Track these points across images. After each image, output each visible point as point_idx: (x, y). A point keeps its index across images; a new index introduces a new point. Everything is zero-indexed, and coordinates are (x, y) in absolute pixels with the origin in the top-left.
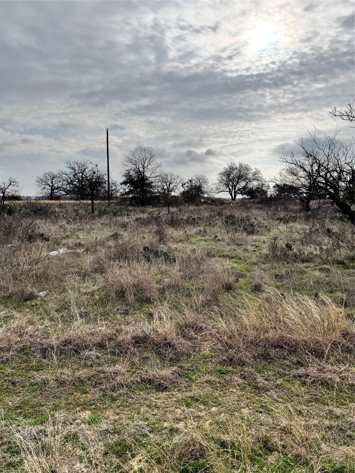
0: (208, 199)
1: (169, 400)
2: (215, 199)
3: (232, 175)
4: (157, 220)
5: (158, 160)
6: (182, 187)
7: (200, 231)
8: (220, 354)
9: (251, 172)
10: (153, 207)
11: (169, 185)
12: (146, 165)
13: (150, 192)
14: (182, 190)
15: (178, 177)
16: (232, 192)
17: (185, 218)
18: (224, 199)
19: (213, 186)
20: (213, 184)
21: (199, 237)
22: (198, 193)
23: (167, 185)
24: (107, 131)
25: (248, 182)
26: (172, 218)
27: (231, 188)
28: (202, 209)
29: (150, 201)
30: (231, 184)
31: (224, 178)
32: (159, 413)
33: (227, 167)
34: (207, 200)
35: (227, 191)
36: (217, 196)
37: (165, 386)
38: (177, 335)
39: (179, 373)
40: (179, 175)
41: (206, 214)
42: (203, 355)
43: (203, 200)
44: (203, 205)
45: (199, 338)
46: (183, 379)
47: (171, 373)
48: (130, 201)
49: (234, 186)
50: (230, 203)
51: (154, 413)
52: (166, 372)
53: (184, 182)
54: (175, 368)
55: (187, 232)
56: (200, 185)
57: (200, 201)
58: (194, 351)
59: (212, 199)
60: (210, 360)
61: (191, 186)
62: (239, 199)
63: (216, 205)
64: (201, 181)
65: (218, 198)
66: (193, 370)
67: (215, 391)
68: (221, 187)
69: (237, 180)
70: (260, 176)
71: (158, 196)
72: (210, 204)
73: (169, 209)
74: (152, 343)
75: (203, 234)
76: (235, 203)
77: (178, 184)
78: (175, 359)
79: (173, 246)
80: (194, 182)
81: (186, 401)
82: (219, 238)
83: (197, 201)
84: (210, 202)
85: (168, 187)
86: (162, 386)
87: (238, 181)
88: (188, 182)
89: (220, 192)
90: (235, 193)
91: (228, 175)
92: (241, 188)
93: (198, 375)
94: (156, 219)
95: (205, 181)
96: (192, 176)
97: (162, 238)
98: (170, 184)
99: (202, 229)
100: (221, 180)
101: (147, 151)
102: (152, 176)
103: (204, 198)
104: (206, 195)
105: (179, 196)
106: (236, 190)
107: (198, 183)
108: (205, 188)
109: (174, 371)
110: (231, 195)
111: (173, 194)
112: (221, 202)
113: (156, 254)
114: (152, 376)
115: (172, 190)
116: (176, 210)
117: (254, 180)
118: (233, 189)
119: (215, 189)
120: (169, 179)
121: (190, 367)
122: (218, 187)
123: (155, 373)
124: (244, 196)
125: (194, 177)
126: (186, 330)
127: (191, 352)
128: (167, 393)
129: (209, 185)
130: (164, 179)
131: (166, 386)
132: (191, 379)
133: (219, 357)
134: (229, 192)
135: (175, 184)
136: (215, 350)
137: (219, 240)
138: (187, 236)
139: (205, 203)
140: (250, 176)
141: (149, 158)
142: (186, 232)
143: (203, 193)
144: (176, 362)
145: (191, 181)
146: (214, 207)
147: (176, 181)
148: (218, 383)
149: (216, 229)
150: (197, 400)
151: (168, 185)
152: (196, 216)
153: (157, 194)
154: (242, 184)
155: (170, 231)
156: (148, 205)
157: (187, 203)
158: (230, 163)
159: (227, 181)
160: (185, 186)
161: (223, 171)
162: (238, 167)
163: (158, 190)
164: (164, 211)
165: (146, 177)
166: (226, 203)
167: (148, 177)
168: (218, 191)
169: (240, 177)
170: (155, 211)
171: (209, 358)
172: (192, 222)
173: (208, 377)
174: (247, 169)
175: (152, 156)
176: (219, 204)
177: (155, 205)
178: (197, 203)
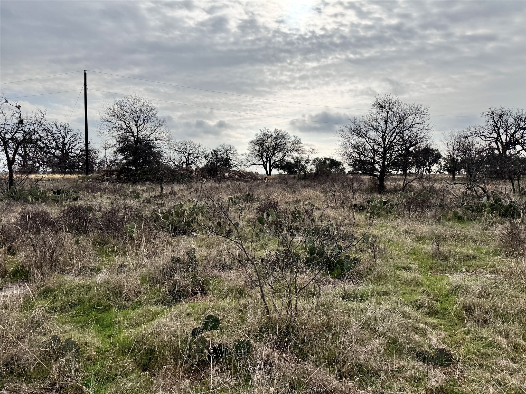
0: (235, 173)
2: (244, 173)
3: (266, 144)
9: (289, 141)
11: (189, 156)
14: (205, 162)
15: (199, 146)
16: (266, 165)
18: (257, 174)
19: (243, 157)
20: (242, 155)
22: (225, 167)
23: (185, 157)
25: (285, 153)
27: (265, 160)
30: (266, 156)
31: (257, 148)
33: (259, 134)
34: (233, 174)
35: (261, 164)
36: (248, 170)
40: (201, 144)
43: (227, 175)
44: (227, 181)
49: (269, 157)
50: (265, 179)
53: (208, 152)
56: (227, 157)
57: (224, 175)
59: (240, 173)
61: (216, 158)
62: (275, 175)
63: (245, 181)
64: (228, 152)
65: (248, 173)
68: (254, 159)
69: (272, 151)
70: (301, 145)
72: (237, 180)
76: (271, 179)
77: (199, 156)
80: (220, 153)
83: (218, 175)
84: (237, 176)
85: (186, 159)
87: (274, 152)
88: (212, 153)
89: (251, 165)
90: (270, 166)
91: (262, 145)
92: (277, 160)
95: (234, 153)
96: (218, 146)
98: (189, 154)
100: (253, 150)
103: (230, 172)
106: (272, 163)
107: (225, 154)
108: (234, 160)
110: (266, 168)
111: (193, 167)
112: (253, 177)
115: (192, 162)
117: (293, 150)
118: (268, 162)
119: (245, 161)
120: (188, 149)
122: (249, 158)
124: (280, 171)
125: (220, 148)
129: (238, 157)
130: (181, 149)
134: (263, 165)
135: (196, 155)
139: (230, 178)
140: (288, 145)
143: (230, 167)
145: (216, 152)
147: (196, 152)
151: (187, 157)
154: (279, 155)
157: (205, 178)
158: (263, 128)
159: (260, 151)
160: (208, 158)
161: (255, 138)
162: (273, 134)
163: (174, 163)
166: (260, 178)
168: (249, 163)
169: (276, 148)
174: (284, 137)
176: (250, 179)
178: (219, 178)
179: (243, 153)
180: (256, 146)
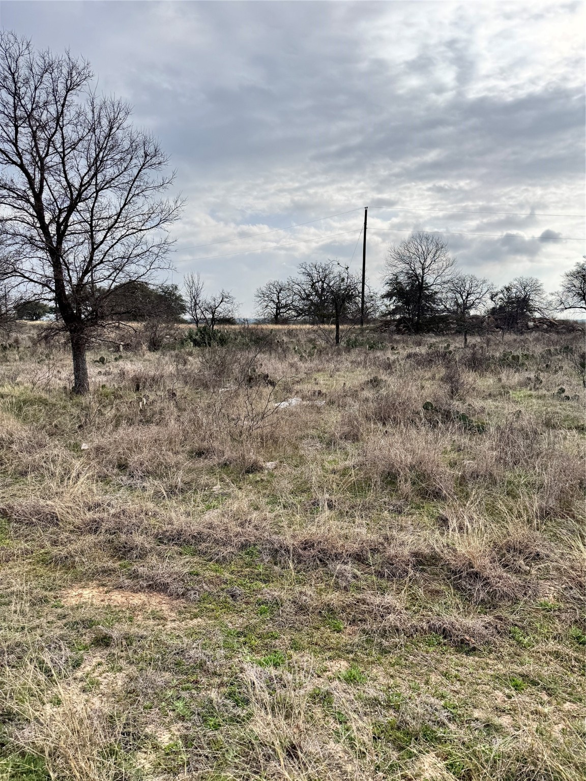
0: (542, 320)
1: (481, 671)
2: (556, 321)
4: (446, 357)
5: (450, 255)
6: (490, 301)
7: (529, 379)
8: (575, 608)
10: (437, 335)
11: (467, 298)
12: (427, 264)
13: (432, 310)
14: (491, 305)
15: (484, 282)
17: (498, 354)
18: (576, 322)
19: (554, 297)
20: (552, 294)
21: (526, 391)
22: (523, 310)
23: (462, 298)
24: (366, 211)
26: (474, 354)
28: (531, 339)
29: (432, 326)
31: (576, 283)
32: (463, 691)
34: (540, 323)
35: (581, 307)
37: (472, 646)
38: (493, 561)
39: (496, 628)
40: (486, 279)
41: (538, 350)
42: (541, 605)
43: (531, 324)
44: (531, 332)
45: (533, 572)
46: (504, 640)
47: (483, 626)
48: (397, 326)
51: (456, 689)
52: (475, 622)
53: (496, 290)
54: (489, 618)
55: (503, 381)
56: (526, 296)
57: (527, 325)
58: (525, 594)
59: (550, 322)
60: (557, 616)
61: (509, 298)
63: (558, 333)
64: (528, 288)
65: (563, 320)
66: (523, 628)
67: (569, 673)
68: (570, 300)
71: (446, 316)
72: (547, 331)
73: (466, 340)
74: (445, 569)
75: (535, 385)
77: (483, 295)
78: (489, 603)
79: (478, 404)
80: (514, 290)
81: (514, 680)
82: (566, 393)
83: (519, 325)
84: (545, 326)
85: (464, 301)
86: (466, 644)
88: (502, 291)
89: (566, 308)
93: (534, 638)
94: (444, 356)
95: (537, 289)
96: (512, 280)
97: (455, 389)
98: (468, 294)
99: (532, 376)
100: (569, 286)
101: (431, 239)
102: (438, 281)
103: (534, 320)
104: (537, 315)
105: (484, 317)
107: (523, 292)
108: (536, 301)
109: (488, 623)
111: (472, 312)
112: (570, 327)
113: (447, 416)
114: (449, 624)
115: (472, 305)
116: (479, 340)
119: (555, 304)
120: (467, 287)
121: (517, 621)
122: (563, 299)
123: (453, 619)
125: (516, 282)
126: (509, 556)
127: (519, 595)
128: (477, 659)
129: (544, 296)
130: (458, 287)
131: (475, 645)
132: (519, 642)
133: (576, 612)
135: (478, 295)
136: (566, 598)
137: (568, 398)
138: (503, 387)
139: (536, 328)
141: (434, 251)
142: (500, 380)
143: (531, 310)
144: (490, 608)
145: (508, 289)
146: (554, 337)
147: (479, 290)
148: (575, 660)
149: (560, 377)
150: (535, 683)
151: (464, 298)
152: (519, 353)
153: (444, 314)
155: (469, 377)
156: (428, 332)
157: (500, 328)
160: (496, 298)
161: (574, 269)
163: (445, 307)
164: (456, 343)
165: (427, 284)
166: (579, 330)
167: (429, 285)
168: (562, 306)
170: (439, 343)
171: (555, 611)
172: (512, 362)
173: (552, 645)
175: (439, 247)
176: (564, 330)
177: (439, 332)
178: (520, 328)
179: (554, 292)
180: (576, 280)
